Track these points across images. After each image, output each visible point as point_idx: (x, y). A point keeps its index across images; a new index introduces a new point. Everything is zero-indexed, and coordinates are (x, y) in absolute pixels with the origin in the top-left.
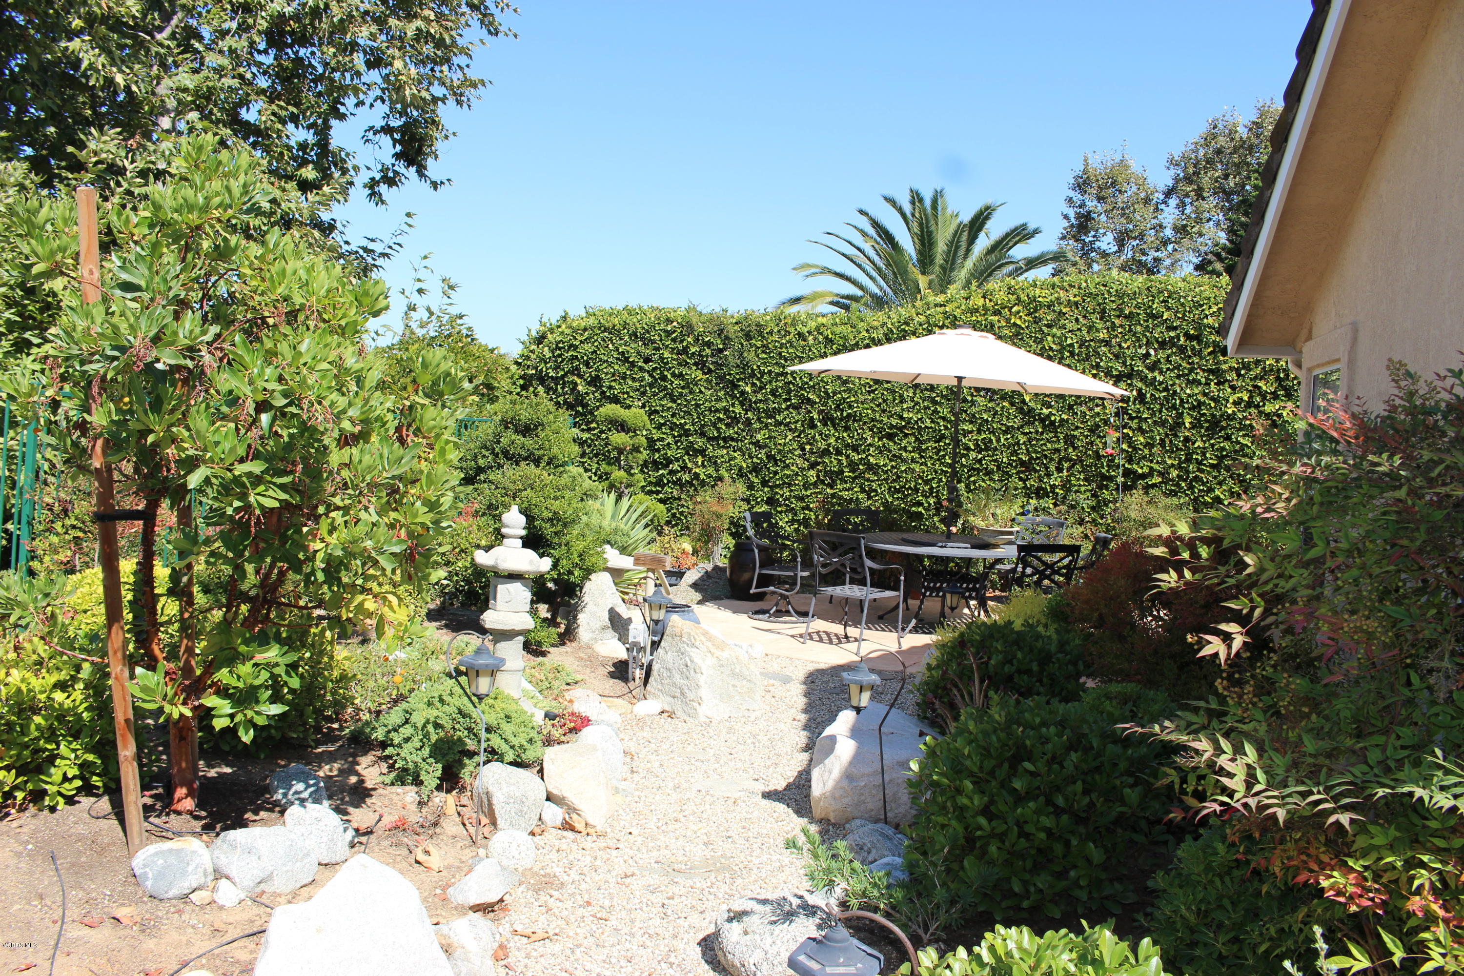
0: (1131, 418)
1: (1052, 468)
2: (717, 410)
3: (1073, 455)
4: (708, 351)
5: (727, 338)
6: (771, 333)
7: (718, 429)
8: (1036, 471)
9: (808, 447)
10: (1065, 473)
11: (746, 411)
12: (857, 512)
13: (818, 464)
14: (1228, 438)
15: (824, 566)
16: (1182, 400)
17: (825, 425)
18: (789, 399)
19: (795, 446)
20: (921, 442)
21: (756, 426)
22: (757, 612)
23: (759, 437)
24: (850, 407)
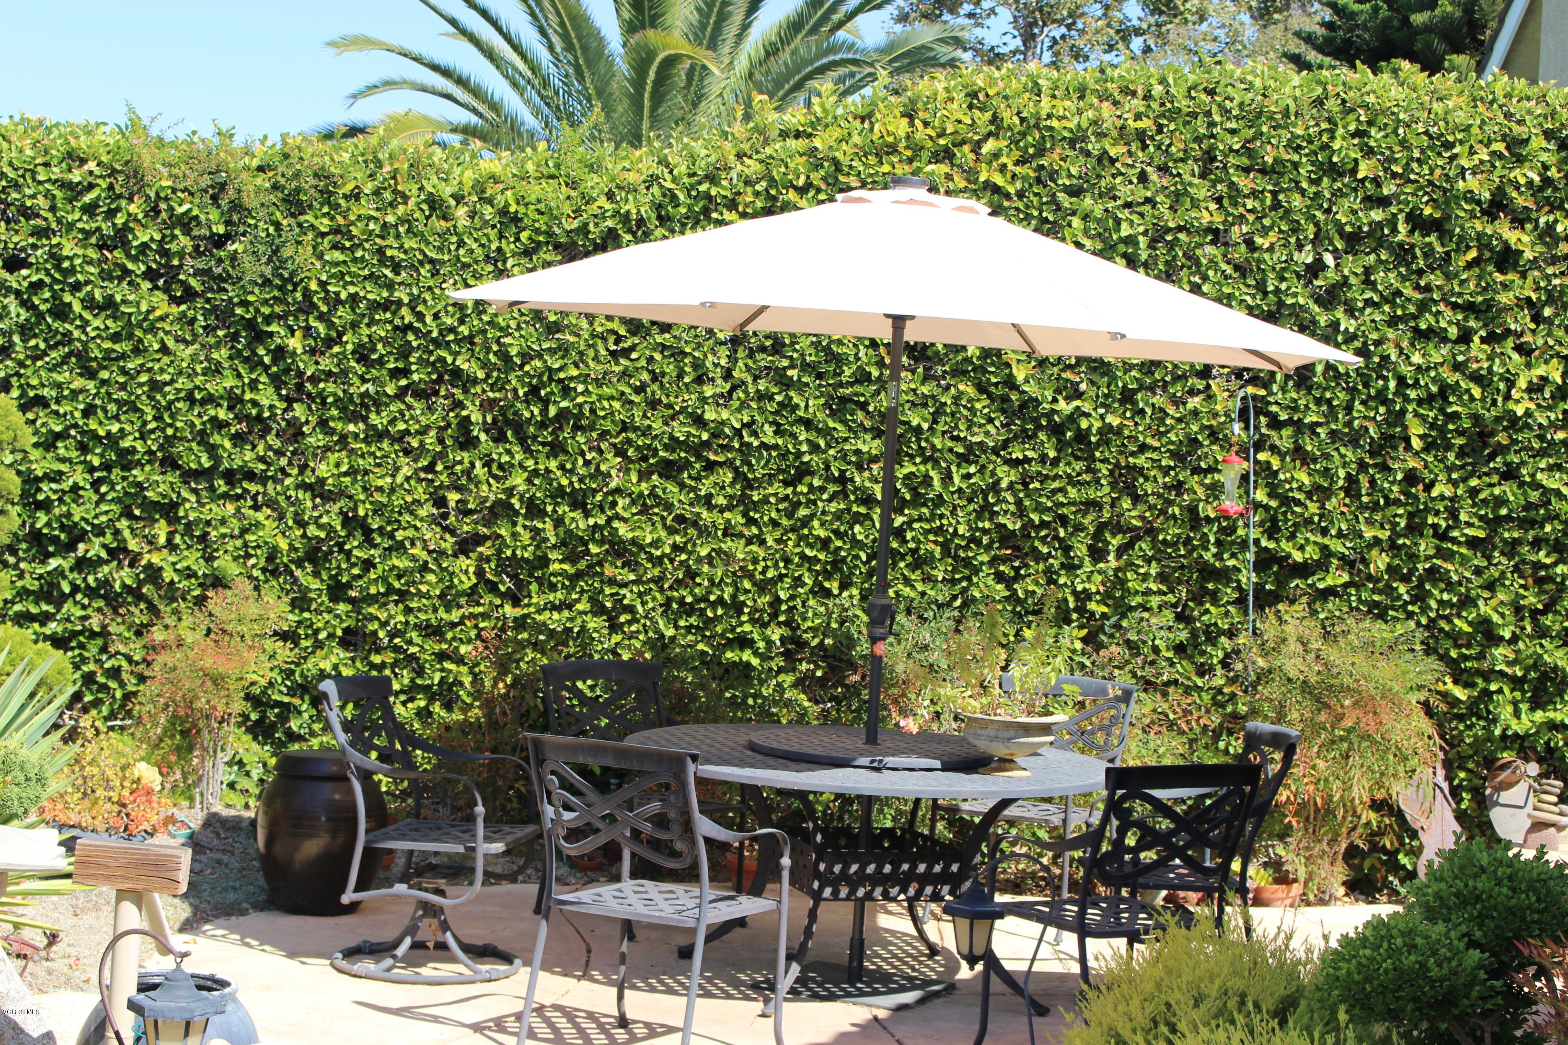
0: (1275, 424)
1: (1081, 549)
2: (210, 399)
3: (1133, 515)
4: (185, 241)
5: (236, 206)
6: (355, 196)
7: (212, 450)
8: (1040, 557)
9: (453, 497)
10: (1113, 562)
11: (289, 401)
12: (586, 669)
13: (479, 540)
14: (1510, 474)
15: (574, 834)
16: (1401, 380)
17: (500, 438)
18: (406, 372)
19: (420, 492)
20: (749, 485)
21: (316, 440)
22: (352, 953)
23: (323, 470)
24: (566, 391)
